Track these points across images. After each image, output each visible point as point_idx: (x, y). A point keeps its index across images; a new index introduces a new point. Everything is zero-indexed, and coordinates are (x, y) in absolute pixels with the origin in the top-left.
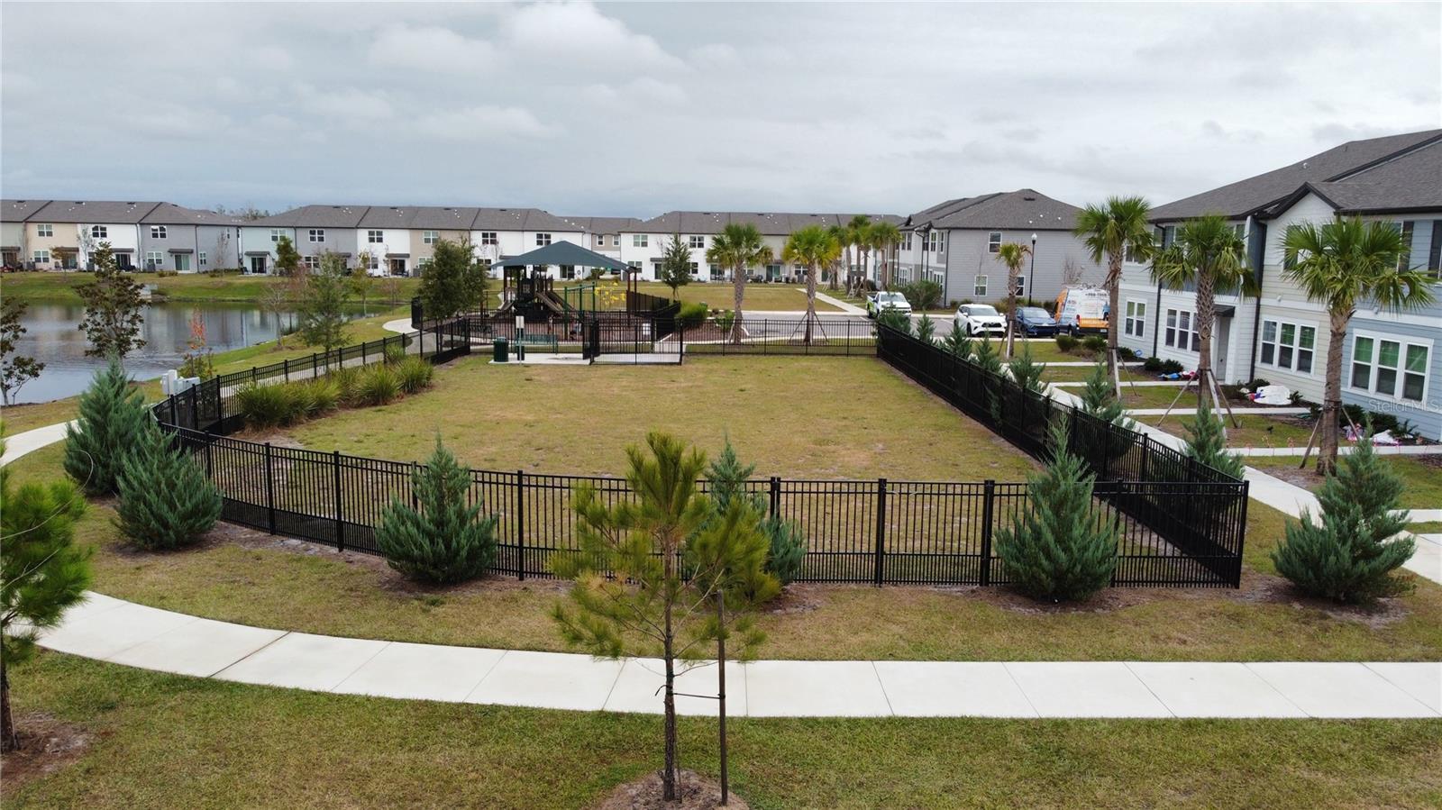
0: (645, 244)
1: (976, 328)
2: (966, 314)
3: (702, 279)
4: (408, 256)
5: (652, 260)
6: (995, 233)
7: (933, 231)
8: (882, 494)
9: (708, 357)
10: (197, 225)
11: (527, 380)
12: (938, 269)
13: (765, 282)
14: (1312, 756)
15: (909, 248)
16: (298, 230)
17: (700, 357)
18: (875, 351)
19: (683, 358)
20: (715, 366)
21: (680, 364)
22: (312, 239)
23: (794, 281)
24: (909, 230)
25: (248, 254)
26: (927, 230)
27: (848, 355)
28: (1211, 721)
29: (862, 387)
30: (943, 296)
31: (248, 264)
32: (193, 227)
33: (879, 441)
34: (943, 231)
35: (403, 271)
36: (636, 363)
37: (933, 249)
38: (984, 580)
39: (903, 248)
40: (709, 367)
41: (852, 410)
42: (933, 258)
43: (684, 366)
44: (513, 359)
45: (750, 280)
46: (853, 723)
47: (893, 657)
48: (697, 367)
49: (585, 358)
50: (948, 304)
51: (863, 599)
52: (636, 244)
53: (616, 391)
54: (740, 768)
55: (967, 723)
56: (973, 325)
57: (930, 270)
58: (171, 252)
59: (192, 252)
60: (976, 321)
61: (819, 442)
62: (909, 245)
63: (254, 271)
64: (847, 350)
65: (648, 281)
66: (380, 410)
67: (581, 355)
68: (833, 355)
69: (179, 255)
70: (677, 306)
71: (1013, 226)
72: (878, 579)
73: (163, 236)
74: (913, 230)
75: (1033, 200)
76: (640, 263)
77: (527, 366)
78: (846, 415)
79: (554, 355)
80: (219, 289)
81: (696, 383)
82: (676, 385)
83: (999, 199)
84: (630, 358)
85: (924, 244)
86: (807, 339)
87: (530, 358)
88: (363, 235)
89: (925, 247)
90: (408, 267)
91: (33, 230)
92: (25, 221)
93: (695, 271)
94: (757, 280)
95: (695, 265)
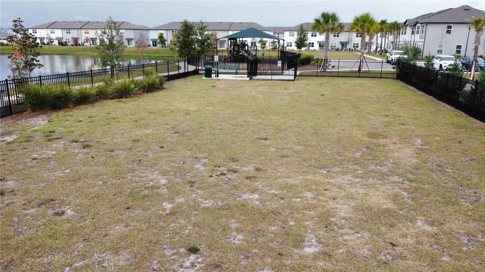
0: (293, 35)
1: (445, 66)
2: (440, 60)
3: (315, 49)
6: (449, 25)
7: (418, 25)
9: (309, 78)
10: (135, 29)
11: (213, 87)
12: (420, 42)
13: (341, 50)
15: (405, 34)
16: (168, 31)
17: (305, 77)
18: (395, 76)
19: (296, 78)
20: (311, 82)
21: (293, 80)
22: (173, 34)
23: (352, 50)
24: (405, 26)
25: (151, 40)
26: (415, 25)
27: (381, 78)
29: (393, 95)
30: (421, 54)
31: (151, 43)
32: (133, 30)
33: (417, 136)
34: (424, 24)
36: (272, 80)
37: (418, 33)
39: (402, 34)
40: (308, 82)
41: (390, 110)
42: (417, 37)
43: (295, 82)
44: (213, 77)
45: (334, 50)
48: (301, 83)
49: (248, 77)
50: (424, 57)
53: (253, 93)
56: (443, 65)
57: (415, 43)
58: (126, 39)
59: (133, 39)
60: (445, 63)
61: (372, 135)
62: (405, 32)
63: (153, 46)
64: (381, 76)
66: (120, 101)
67: (246, 76)
68: (373, 78)
69: (129, 40)
70: (299, 55)
71: (459, 22)
74: (408, 26)
75: (469, 10)
77: (218, 80)
78: (387, 113)
79: (235, 75)
80: (139, 52)
81: (299, 91)
82: (287, 91)
83: (451, 11)
84: (269, 77)
85: (412, 32)
86: (359, 70)
87: (221, 76)
89: (413, 33)
91: (83, 31)
92: (81, 29)
93: (313, 46)
94: (337, 50)
95: (313, 43)
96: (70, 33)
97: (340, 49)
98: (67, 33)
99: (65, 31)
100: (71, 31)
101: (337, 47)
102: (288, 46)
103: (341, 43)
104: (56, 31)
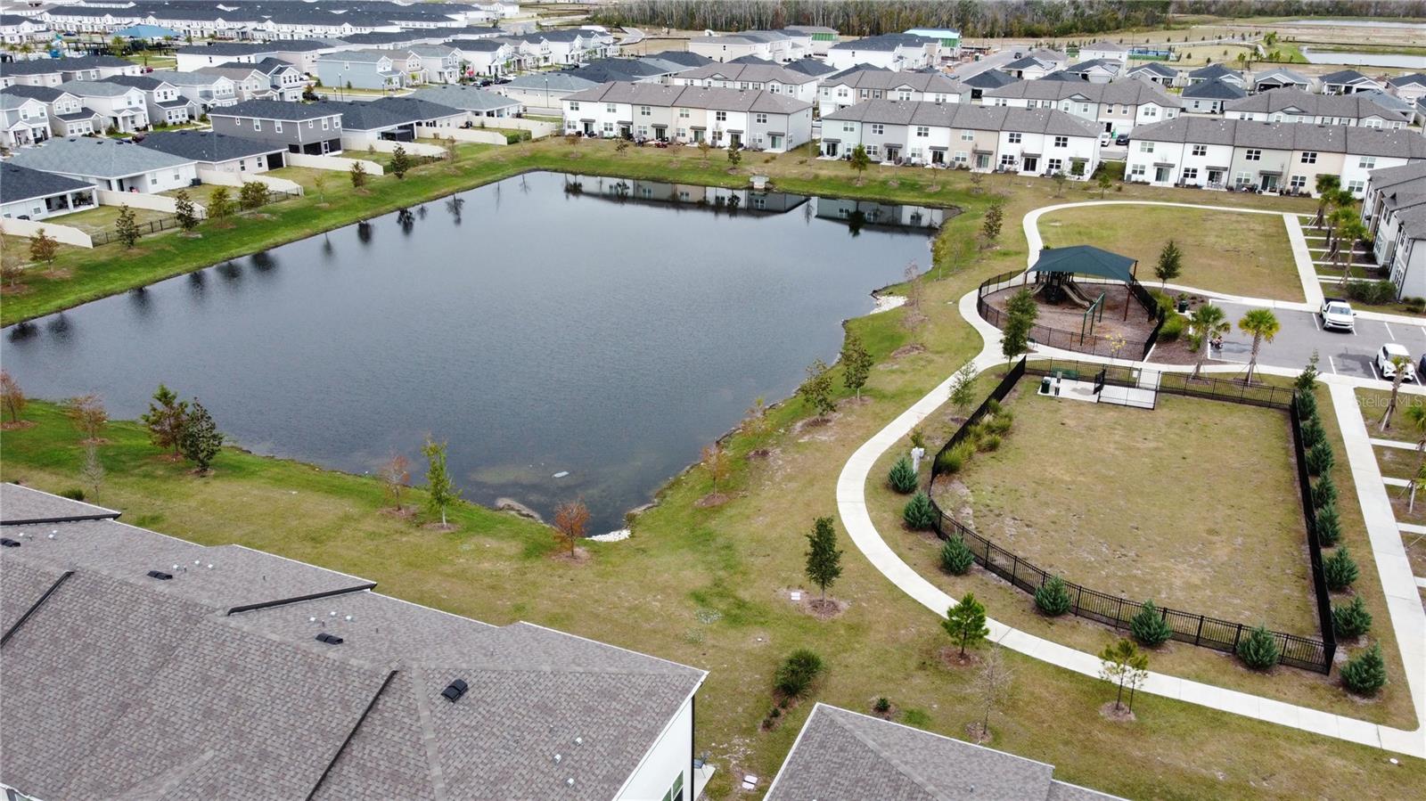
0: (1151, 150)
3: (1199, 184)
4: (946, 149)
5: (1156, 164)
7: (1405, 229)
8: (1202, 620)
9: (1174, 396)
10: (789, 115)
11: (1062, 424)
12: (1401, 264)
13: (1260, 191)
14: (1288, 738)
16: (864, 124)
18: (1290, 401)
19: (1157, 400)
20: (1175, 416)
21: (1153, 412)
22: (875, 132)
25: (825, 140)
27: (1269, 406)
28: (1268, 722)
30: (1397, 294)
31: (824, 148)
32: (787, 116)
35: (942, 162)
36: (1126, 405)
37: (1402, 244)
38: (1234, 652)
40: (1171, 415)
41: (1241, 496)
42: (1400, 251)
43: (1159, 412)
44: (1052, 393)
46: (1167, 698)
47: (1188, 678)
48: (1164, 414)
49: (1094, 392)
51: (1188, 650)
52: (1143, 150)
53: (1112, 448)
54: (1135, 704)
55: (1199, 706)
57: (1396, 258)
58: (769, 134)
59: (784, 134)
63: (828, 153)
64: (1271, 397)
65: (1148, 183)
67: (1092, 387)
68: (1259, 404)
69: (774, 137)
72: (1197, 644)
73: (765, 121)
76: (1143, 167)
77: (1060, 401)
79: (1075, 385)
80: (809, 182)
81: (1159, 443)
84: (1123, 394)
86: (1248, 377)
87: (1061, 389)
88: (913, 130)
90: (945, 159)
91: (676, 112)
92: (672, 106)
93: (1194, 176)
94: (1252, 189)
95: (1195, 171)
96: (649, 114)
97: (1259, 188)
98: (643, 113)
99: (639, 109)
100: (652, 110)
101: (1251, 182)
102: (1135, 172)
103: (1262, 173)
104: (618, 107)
